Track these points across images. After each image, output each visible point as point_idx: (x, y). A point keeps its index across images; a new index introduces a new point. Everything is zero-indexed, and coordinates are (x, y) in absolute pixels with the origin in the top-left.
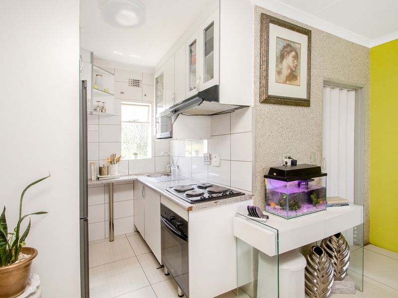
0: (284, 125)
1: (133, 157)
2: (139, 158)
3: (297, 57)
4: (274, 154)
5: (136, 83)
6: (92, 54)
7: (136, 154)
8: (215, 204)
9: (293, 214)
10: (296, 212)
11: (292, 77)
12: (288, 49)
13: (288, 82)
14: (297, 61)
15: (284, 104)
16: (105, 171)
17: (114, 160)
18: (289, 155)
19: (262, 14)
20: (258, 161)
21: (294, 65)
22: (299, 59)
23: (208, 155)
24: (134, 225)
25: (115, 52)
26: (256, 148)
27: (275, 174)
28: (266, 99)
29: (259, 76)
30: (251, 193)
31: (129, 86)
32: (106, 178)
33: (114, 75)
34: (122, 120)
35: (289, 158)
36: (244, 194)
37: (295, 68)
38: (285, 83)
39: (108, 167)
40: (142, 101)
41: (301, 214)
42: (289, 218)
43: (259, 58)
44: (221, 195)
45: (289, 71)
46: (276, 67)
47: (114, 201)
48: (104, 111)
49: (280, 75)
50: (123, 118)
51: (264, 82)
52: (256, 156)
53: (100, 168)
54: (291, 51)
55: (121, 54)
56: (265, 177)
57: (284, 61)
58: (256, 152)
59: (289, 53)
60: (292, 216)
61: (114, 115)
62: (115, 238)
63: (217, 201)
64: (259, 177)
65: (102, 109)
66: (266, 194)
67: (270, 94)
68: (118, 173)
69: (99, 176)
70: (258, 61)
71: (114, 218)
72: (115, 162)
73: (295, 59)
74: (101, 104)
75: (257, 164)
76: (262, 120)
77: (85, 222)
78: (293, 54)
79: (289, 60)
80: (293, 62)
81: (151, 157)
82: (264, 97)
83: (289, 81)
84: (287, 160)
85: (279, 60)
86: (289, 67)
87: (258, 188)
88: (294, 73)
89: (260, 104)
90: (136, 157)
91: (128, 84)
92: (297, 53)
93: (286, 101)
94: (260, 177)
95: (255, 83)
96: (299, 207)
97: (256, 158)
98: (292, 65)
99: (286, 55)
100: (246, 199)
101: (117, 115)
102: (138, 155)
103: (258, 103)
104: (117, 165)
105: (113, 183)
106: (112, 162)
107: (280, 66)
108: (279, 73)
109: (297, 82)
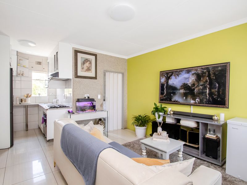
3: (90, 63)
4: (81, 94)
5: (39, 63)
6: (17, 51)
11: (89, 69)
12: (87, 61)
16: (23, 100)
19: (75, 50)
24: (38, 125)
26: (73, 92)
28: (77, 77)
32: (24, 103)
33: (28, 59)
34: (32, 79)
36: (69, 107)
37: (90, 67)
38: (85, 71)
39: (25, 99)
40: (42, 71)
47: (28, 114)
48: (23, 75)
50: (33, 78)
51: (76, 71)
53: (21, 99)
54: (88, 61)
56: (76, 101)
57: (85, 65)
59: (87, 62)
61: (28, 77)
62: (28, 130)
64: (74, 101)
67: (78, 75)
69: (21, 103)
71: (28, 121)
72: (29, 97)
74: (22, 72)
76: (76, 83)
78: (89, 62)
79: (87, 64)
80: (89, 65)
81: (47, 96)
86: (87, 67)
87: (74, 105)
90: (39, 95)
91: (35, 64)
92: (90, 62)
93: (85, 78)
97: (73, 95)
98: (88, 66)
101: (30, 77)
102: (41, 95)
103: (74, 78)
104: (29, 99)
105: (27, 106)
106: (27, 97)
107: (83, 66)
108: (83, 68)
109: (91, 71)
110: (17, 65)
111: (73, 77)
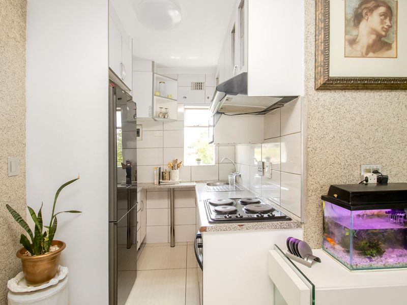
0: (365, 120)
1: (195, 164)
2: (202, 164)
3: (390, 12)
4: (343, 164)
5: (199, 86)
6: (153, 62)
7: (199, 160)
8: (239, 227)
9: (363, 261)
10: (371, 261)
11: (381, 44)
13: (371, 54)
14: (390, 20)
15: (362, 89)
16: (167, 176)
17: (176, 165)
18: (374, 167)
20: (311, 173)
21: (383, 28)
22: (394, 18)
23: (261, 164)
25: (173, 57)
26: (308, 155)
27: (336, 196)
28: (324, 84)
29: (313, 52)
30: (300, 220)
31: (192, 89)
32: (167, 184)
33: (177, 80)
34: (185, 125)
35: (376, 172)
36: (290, 219)
37: (387, 31)
38: (365, 56)
39: (169, 172)
40: (204, 104)
41: (380, 264)
42: (352, 268)
43: (314, 27)
44: (255, 216)
45: (374, 37)
46: (346, 34)
47: (175, 207)
48: (166, 117)
49: (354, 46)
50: (186, 123)
51: (321, 58)
52: (307, 167)
53: (162, 173)
54: (377, 6)
55: (178, 58)
56: (323, 198)
57: (363, 23)
58: (307, 161)
59: (371, 10)
60: (360, 266)
61: (176, 121)
62: (176, 244)
63: (243, 224)
64: (313, 197)
65: (165, 115)
66: (324, 223)
67: (332, 75)
68: (180, 179)
69: (161, 181)
70: (313, 30)
71: (175, 224)
72: (176, 167)
73: (386, 18)
74: (164, 110)
75: (310, 177)
76: (319, 115)
77: (116, 226)
78: (382, 9)
79: (373, 20)
80: (382, 22)
81: (214, 164)
82: (321, 81)
83: (374, 52)
84: (369, 175)
85: (352, 24)
86: (374, 31)
87: (311, 213)
88: (383, 39)
89: (315, 92)
90: (199, 163)
91: (190, 88)
93: (367, 84)
94: (315, 198)
95: (306, 62)
96: (380, 253)
97: (307, 170)
98: (378, 27)
99: (367, 15)
100: (290, 227)
101: (180, 120)
102: (201, 161)
103: (313, 91)
104: (177, 171)
105: (174, 189)
106: (173, 168)
107: (354, 33)
108: (352, 42)
109: (391, 53)
110: (153, 95)
111: (307, 87)
